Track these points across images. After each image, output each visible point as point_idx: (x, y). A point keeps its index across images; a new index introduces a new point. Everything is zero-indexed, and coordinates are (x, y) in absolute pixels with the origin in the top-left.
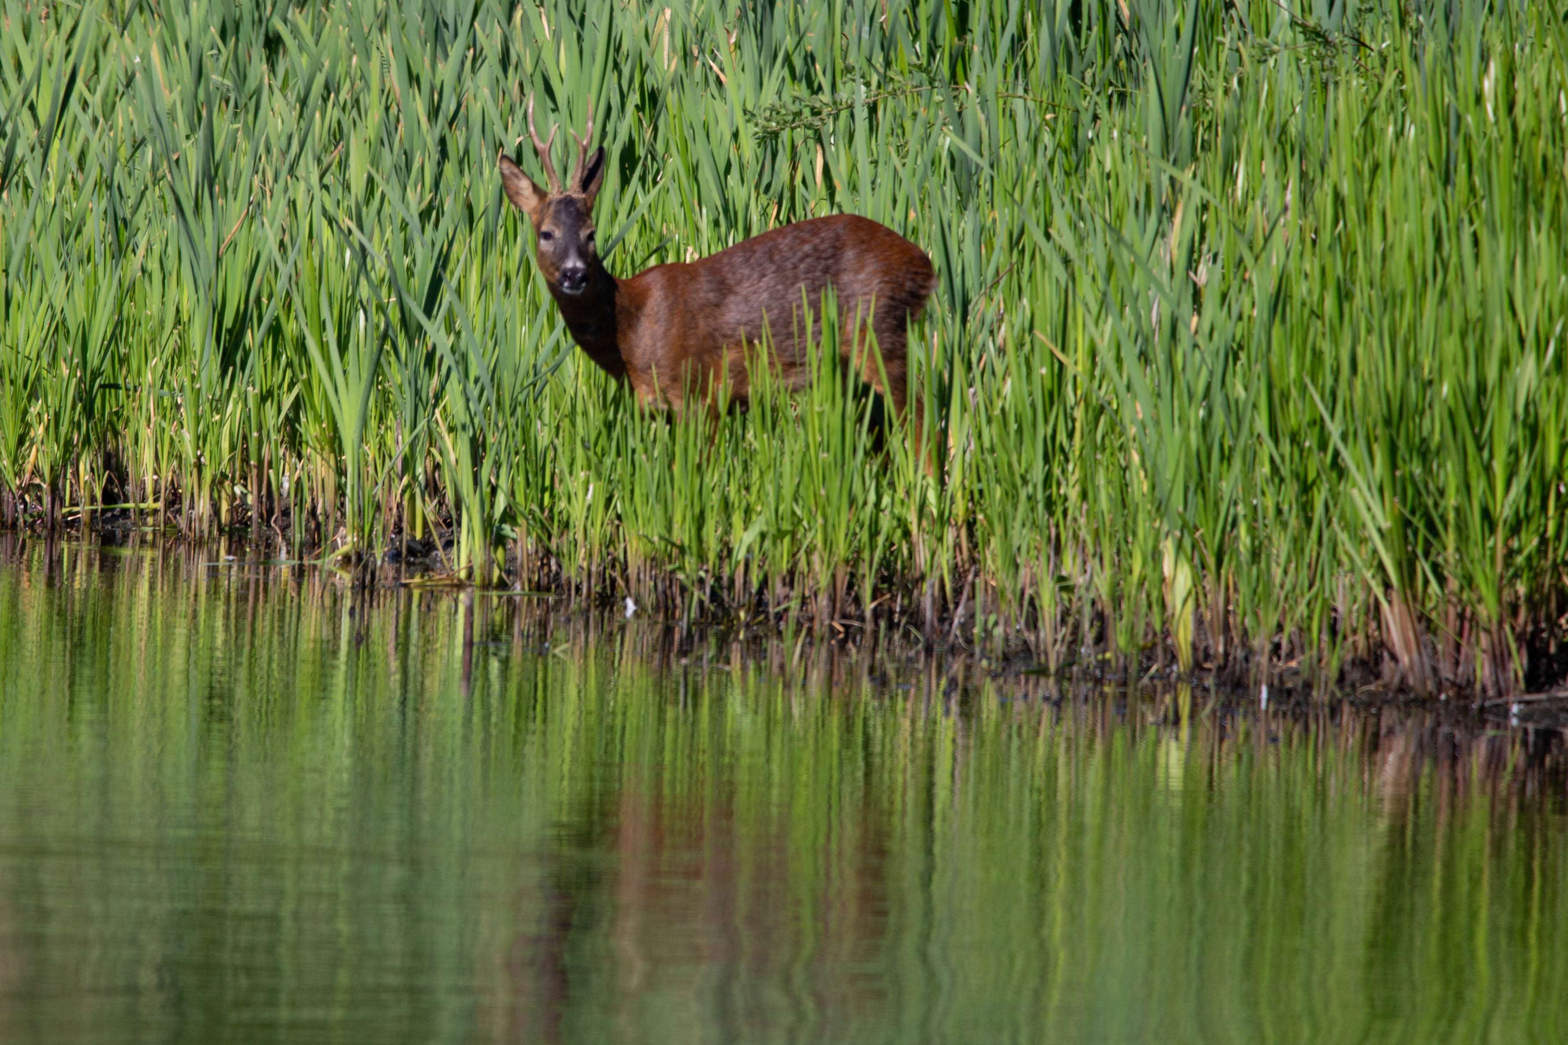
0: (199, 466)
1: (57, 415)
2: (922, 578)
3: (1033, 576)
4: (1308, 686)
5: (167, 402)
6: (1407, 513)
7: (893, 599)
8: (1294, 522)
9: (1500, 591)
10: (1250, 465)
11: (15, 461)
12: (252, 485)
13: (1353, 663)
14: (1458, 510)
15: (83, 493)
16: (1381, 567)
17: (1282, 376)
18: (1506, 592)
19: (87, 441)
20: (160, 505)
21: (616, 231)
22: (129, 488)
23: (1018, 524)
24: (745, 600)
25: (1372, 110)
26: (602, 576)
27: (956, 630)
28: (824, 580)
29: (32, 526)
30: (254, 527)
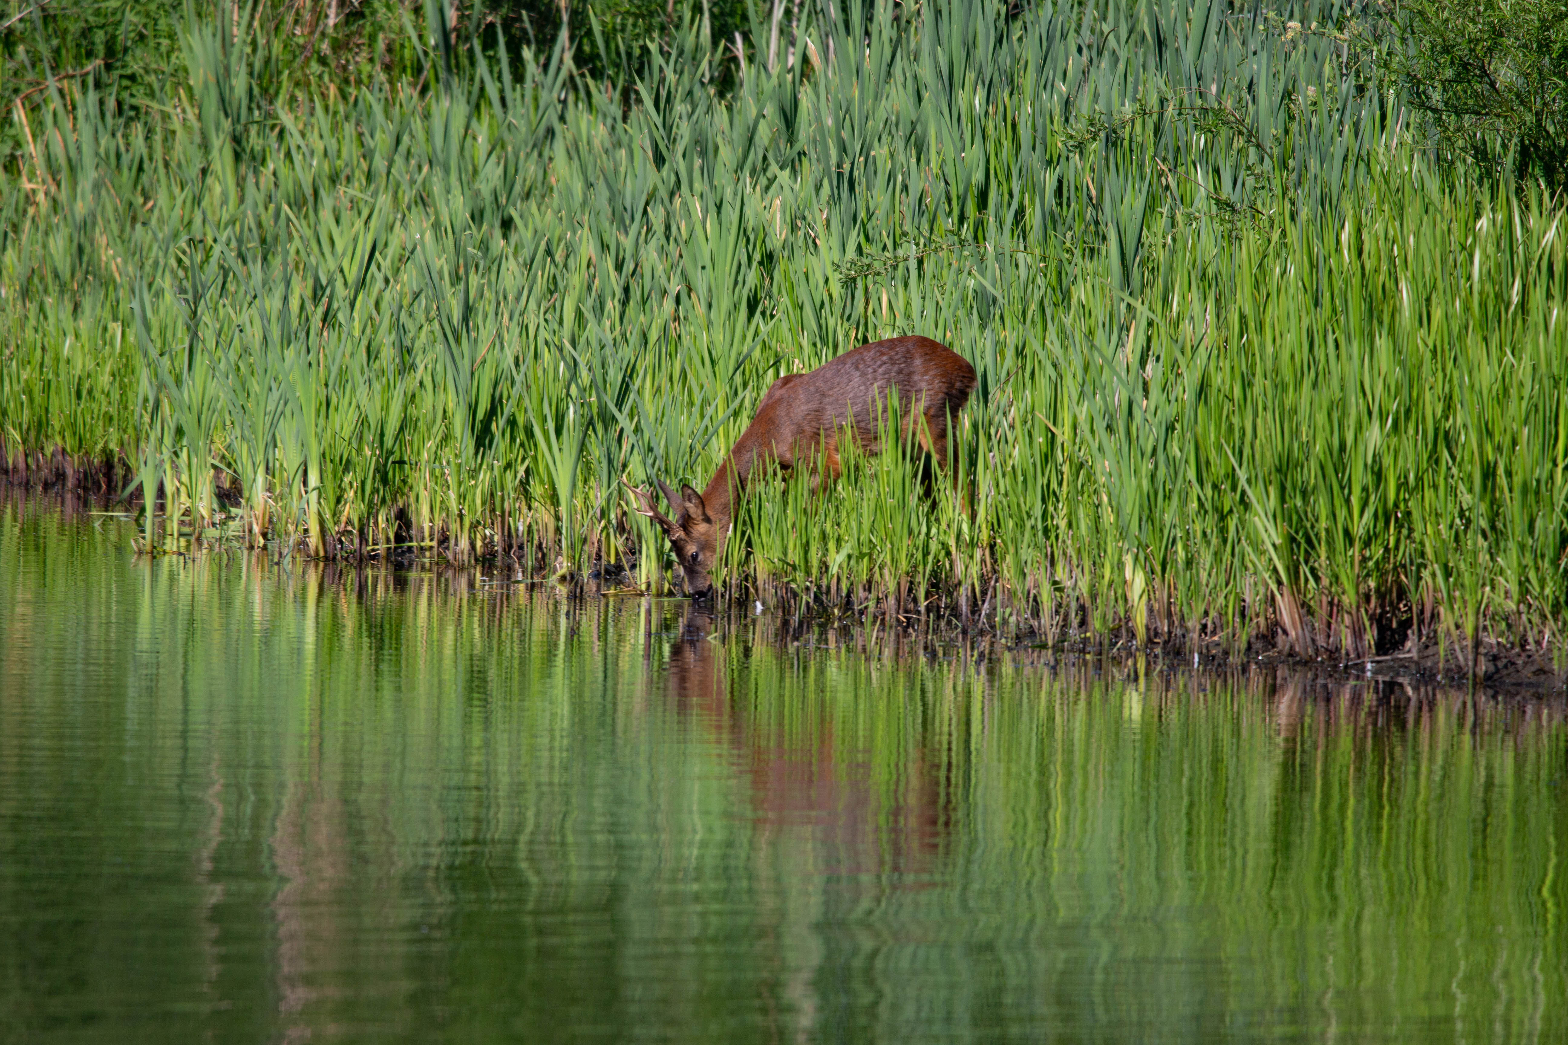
0: (461, 516)
1: (363, 483)
2: (960, 583)
3: (1036, 581)
4: (1226, 653)
5: (438, 472)
6: (1292, 532)
7: (940, 599)
8: (1214, 541)
9: (1357, 586)
10: (1184, 501)
11: (334, 515)
12: (498, 528)
13: (1257, 637)
14: (1327, 530)
15: (381, 537)
16: (1275, 570)
17: (1205, 439)
18: (1361, 586)
19: (384, 501)
20: (434, 543)
21: (745, 350)
22: (413, 532)
23: (1025, 545)
24: (837, 601)
25: (1265, 257)
26: (739, 586)
27: (983, 619)
28: (892, 587)
29: (346, 559)
30: (499, 558)
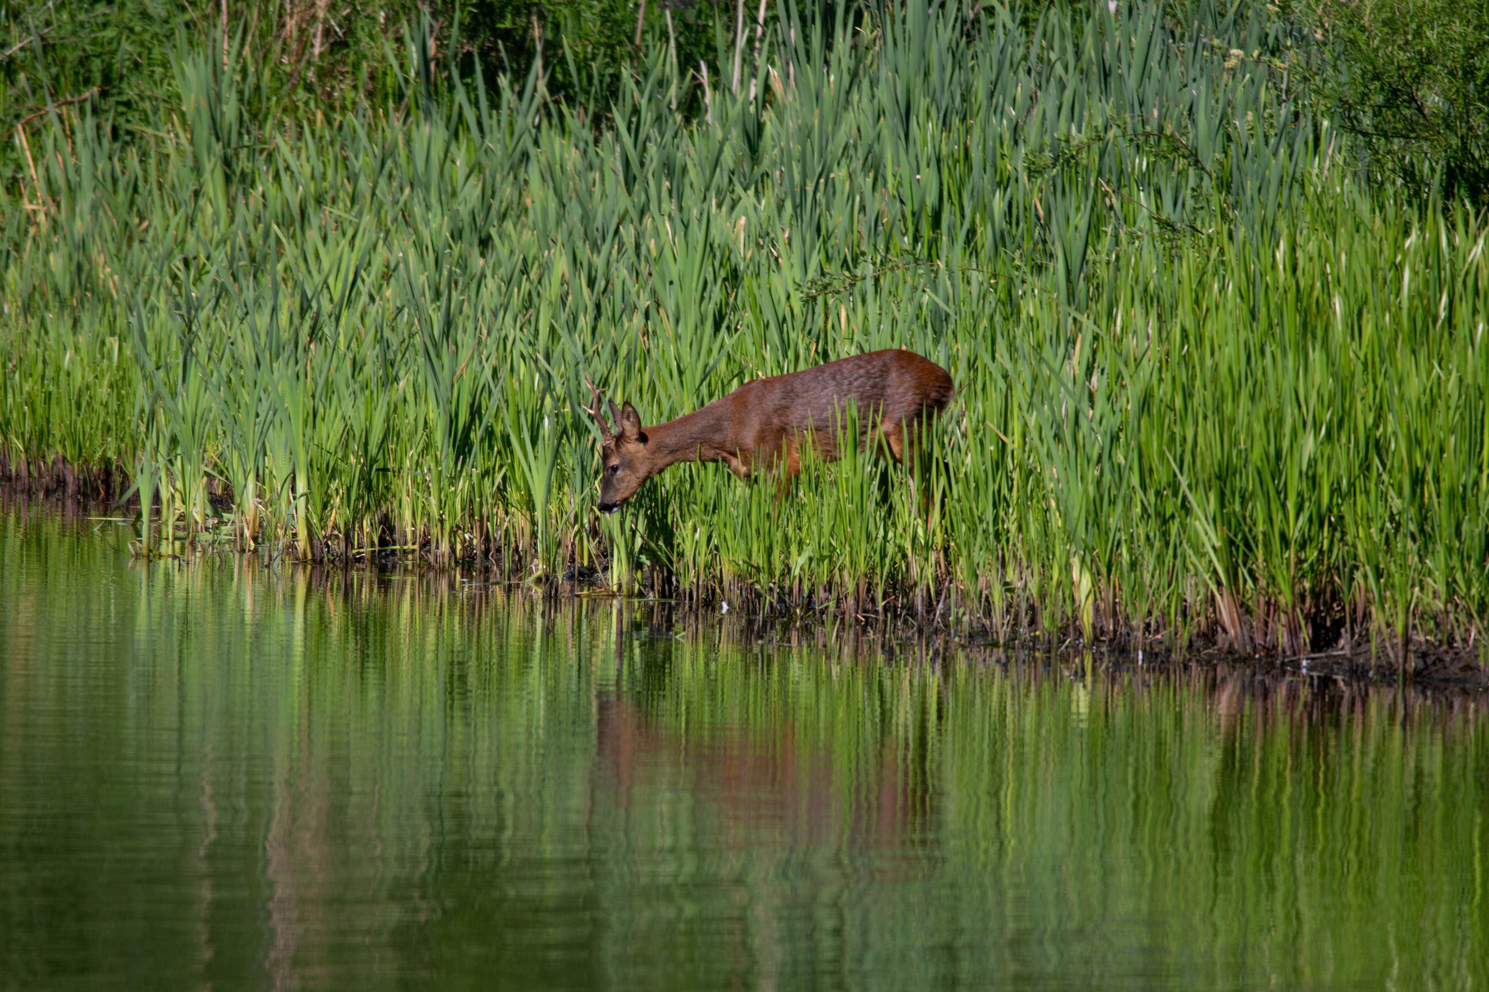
0: (442, 521)
1: (348, 490)
2: (915, 584)
3: (988, 582)
4: (1169, 651)
5: (419, 479)
6: (1231, 535)
7: (896, 599)
8: (1157, 544)
9: (1293, 586)
10: (1128, 506)
11: (321, 520)
12: (476, 533)
13: (1198, 635)
14: (1264, 534)
15: (366, 540)
16: (1215, 571)
17: (1148, 447)
18: (1297, 587)
19: (368, 507)
20: (416, 547)
21: (711, 362)
22: (396, 536)
23: (977, 548)
24: (799, 601)
25: (1204, 273)
26: (706, 587)
27: (938, 618)
28: (851, 587)
29: (333, 562)
30: (478, 560)
